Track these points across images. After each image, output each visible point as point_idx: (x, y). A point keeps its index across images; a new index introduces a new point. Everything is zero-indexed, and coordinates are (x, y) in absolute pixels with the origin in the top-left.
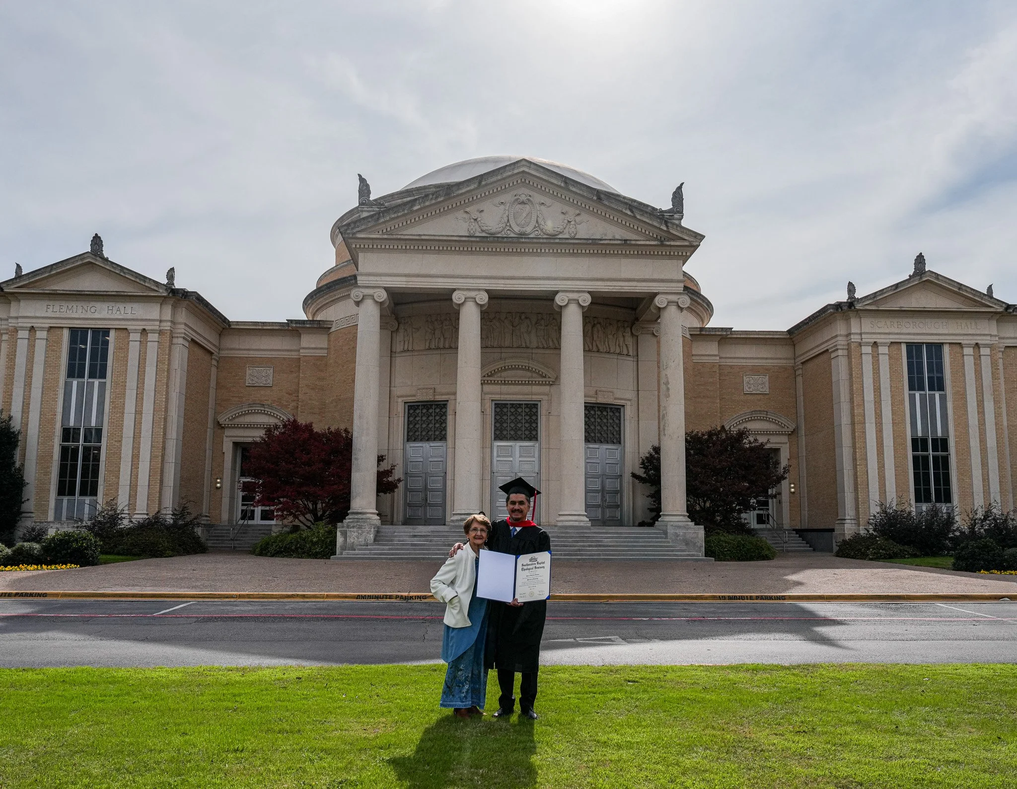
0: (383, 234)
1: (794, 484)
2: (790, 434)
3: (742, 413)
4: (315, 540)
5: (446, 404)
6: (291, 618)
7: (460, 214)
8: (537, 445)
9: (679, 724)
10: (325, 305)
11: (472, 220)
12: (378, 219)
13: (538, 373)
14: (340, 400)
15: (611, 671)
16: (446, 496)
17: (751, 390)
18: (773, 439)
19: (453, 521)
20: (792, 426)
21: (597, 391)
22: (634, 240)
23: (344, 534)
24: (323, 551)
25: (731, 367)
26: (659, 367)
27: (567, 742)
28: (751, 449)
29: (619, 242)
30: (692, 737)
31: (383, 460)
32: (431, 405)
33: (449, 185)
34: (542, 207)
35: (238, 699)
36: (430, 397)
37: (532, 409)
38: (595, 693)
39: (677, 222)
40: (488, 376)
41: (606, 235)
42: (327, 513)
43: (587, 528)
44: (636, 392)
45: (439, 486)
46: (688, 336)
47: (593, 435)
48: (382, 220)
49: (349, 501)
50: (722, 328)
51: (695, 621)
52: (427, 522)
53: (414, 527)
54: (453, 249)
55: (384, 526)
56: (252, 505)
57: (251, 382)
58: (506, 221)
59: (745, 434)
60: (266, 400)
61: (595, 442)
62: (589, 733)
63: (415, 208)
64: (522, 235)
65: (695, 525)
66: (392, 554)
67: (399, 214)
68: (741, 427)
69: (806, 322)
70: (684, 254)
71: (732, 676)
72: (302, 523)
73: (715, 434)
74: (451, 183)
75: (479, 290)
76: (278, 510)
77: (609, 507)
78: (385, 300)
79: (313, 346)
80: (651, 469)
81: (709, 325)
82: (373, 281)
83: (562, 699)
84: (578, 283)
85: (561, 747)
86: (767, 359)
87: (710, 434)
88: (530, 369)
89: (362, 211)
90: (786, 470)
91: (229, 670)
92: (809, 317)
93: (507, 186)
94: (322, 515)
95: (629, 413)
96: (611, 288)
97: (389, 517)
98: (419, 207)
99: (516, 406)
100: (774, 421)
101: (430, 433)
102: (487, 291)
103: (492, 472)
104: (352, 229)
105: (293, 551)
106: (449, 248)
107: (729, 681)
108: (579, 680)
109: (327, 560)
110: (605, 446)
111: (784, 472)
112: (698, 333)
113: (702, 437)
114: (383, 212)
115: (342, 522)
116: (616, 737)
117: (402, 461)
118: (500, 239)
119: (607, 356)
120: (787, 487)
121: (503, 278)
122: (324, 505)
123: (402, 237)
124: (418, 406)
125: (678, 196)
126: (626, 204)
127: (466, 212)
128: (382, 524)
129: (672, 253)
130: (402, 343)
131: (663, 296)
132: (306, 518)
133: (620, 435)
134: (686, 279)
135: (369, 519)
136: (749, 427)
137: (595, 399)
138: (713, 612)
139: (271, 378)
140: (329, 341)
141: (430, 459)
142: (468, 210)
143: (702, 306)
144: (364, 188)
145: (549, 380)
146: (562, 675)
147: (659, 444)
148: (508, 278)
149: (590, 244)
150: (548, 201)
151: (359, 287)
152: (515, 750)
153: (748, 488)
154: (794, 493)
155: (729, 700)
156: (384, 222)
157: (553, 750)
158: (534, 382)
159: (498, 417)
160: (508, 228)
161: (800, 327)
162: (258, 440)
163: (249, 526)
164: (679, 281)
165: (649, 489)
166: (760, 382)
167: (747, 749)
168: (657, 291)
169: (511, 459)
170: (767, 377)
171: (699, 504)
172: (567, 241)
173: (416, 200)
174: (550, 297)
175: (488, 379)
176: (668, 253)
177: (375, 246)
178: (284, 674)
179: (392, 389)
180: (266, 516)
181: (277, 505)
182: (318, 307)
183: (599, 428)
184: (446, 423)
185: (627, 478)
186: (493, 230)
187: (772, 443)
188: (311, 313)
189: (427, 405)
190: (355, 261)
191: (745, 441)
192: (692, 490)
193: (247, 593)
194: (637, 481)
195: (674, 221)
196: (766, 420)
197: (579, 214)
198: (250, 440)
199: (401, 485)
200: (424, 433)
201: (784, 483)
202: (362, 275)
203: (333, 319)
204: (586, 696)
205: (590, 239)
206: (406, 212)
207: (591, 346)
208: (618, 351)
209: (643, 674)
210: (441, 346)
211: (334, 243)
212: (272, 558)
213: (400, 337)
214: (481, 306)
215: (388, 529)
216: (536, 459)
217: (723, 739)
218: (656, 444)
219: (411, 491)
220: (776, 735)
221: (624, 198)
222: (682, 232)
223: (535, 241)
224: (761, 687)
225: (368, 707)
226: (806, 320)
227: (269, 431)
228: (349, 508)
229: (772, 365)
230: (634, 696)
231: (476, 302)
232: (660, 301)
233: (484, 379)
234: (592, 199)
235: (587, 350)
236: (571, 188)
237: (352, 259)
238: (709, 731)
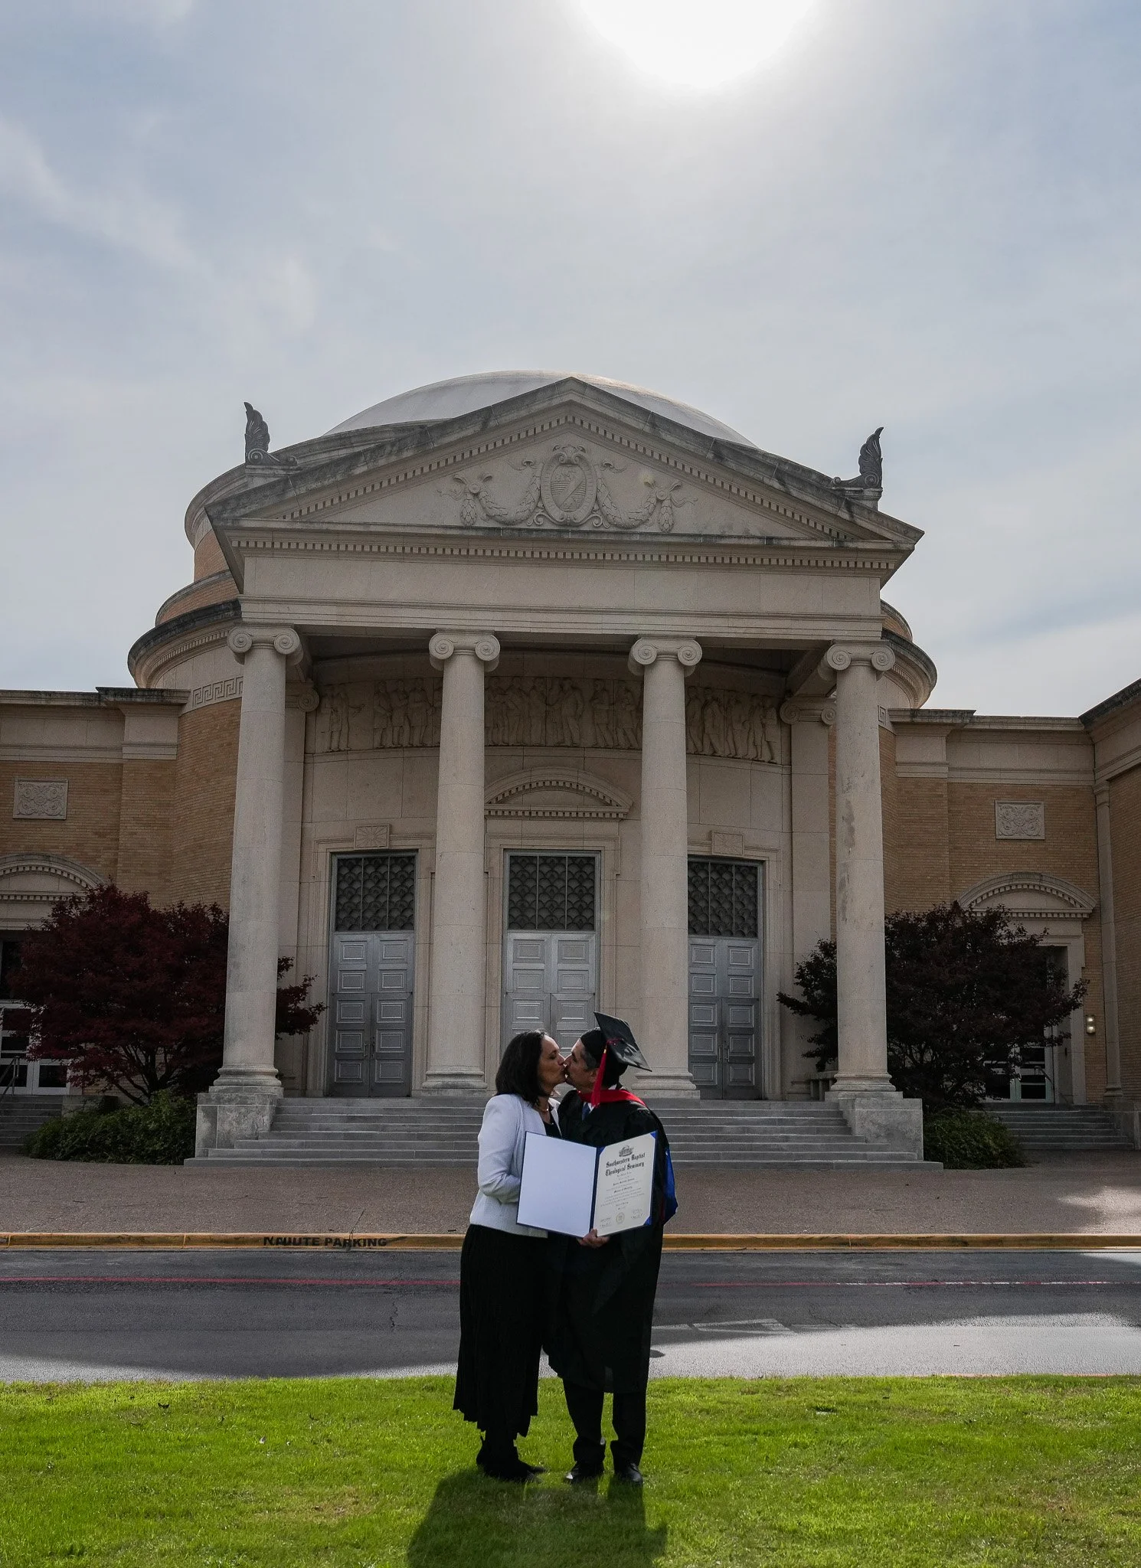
0: (294, 520)
1: (1093, 1016)
2: (1085, 919)
3: (991, 877)
4: (152, 1126)
5: (414, 857)
6: (122, 1284)
7: (446, 484)
8: (594, 938)
9: (932, 1493)
10: (172, 658)
11: (470, 496)
12: (284, 491)
13: (596, 797)
14: (201, 847)
15: (779, 1389)
16: (412, 1038)
17: (1010, 832)
18: (1055, 929)
19: (427, 1089)
20: (1088, 905)
21: (711, 831)
22: (787, 539)
23: (212, 1116)
24: (168, 1148)
25: (971, 786)
26: (832, 787)
27: (721, 1531)
28: (1013, 948)
29: (757, 542)
30: (962, 1520)
31: (287, 967)
32: (384, 859)
33: (422, 427)
34: (607, 471)
35: (51, 1449)
36: (381, 844)
37: (584, 867)
38: (756, 1434)
39: (869, 504)
40: (498, 802)
41: (730, 527)
42: (175, 1073)
43: (696, 1104)
44: (787, 836)
45: (398, 1018)
46: (889, 727)
47: (702, 919)
48: (291, 494)
49: (219, 1049)
50: (954, 712)
51: (921, 1288)
52: (375, 1091)
53: (351, 1100)
54: (432, 551)
55: (290, 1100)
56: (23, 1056)
57: (23, 811)
58: (536, 499)
59: (999, 918)
60: (53, 847)
61: (707, 933)
62: (759, 1513)
63: (358, 471)
64: (567, 526)
65: (905, 1096)
66: (307, 1155)
67: (326, 483)
68: (993, 905)
69: (1116, 700)
70: (884, 566)
71: (1016, 1397)
72: (125, 1092)
73: (942, 919)
74: (428, 422)
75: (482, 632)
76: (75, 1067)
77: (733, 1061)
78: (296, 650)
79: (148, 740)
80: (817, 987)
81: (929, 705)
82: (272, 612)
83: (695, 1446)
84: (677, 620)
85: (712, 1541)
86: (1041, 771)
87: (933, 918)
88: (580, 788)
89: (252, 476)
90: (1080, 990)
91: (19, 1391)
92: (1123, 692)
93: (538, 430)
94: (166, 1077)
95: (773, 877)
96: (742, 631)
97: (298, 1080)
98: (365, 468)
99: (552, 862)
100: (1054, 893)
101: (382, 914)
102: (497, 635)
103: (504, 993)
104: (234, 510)
105: (108, 1149)
106: (424, 551)
107: (1013, 1407)
108: (720, 1406)
109: (177, 1167)
110: (724, 942)
111: (1076, 994)
112: (908, 720)
113: (916, 925)
114: (295, 478)
115: (206, 1090)
116: (815, 1522)
117: (325, 971)
118: (525, 534)
119: (732, 763)
120: (1081, 1024)
121: (530, 610)
122: (169, 1057)
123: (331, 527)
124: (358, 860)
125: (871, 454)
126: (772, 467)
127: (458, 480)
128: (286, 1095)
129: (860, 565)
130: (327, 735)
131: (843, 648)
132: (132, 1082)
133: (756, 919)
134: (886, 615)
135: (260, 1084)
136: (1007, 906)
137: (706, 849)
138: (953, 1271)
139: (64, 803)
140: (181, 731)
141: (381, 967)
142: (460, 475)
143: (915, 667)
144: (256, 429)
145: (617, 810)
146: (683, 1398)
147: (834, 936)
148: (538, 610)
149: (700, 545)
150: (617, 459)
151: (245, 624)
152: (621, 1549)
153: (1007, 1025)
154: (1093, 1034)
155: (1020, 1445)
156: (297, 498)
157: (697, 1547)
158: (587, 815)
159: (516, 883)
160: (540, 512)
161: (1106, 710)
162: (38, 926)
163: (15, 1098)
164: (872, 619)
165: (812, 1026)
166: (1027, 816)
167: (1073, 1541)
168: (830, 638)
169: (542, 966)
170: (1042, 807)
171: (911, 1056)
172: (656, 539)
173: (359, 454)
174: (621, 647)
175: (500, 807)
176: (852, 565)
177: (277, 544)
178: (132, 1398)
179: (308, 826)
180: (51, 1077)
181: (75, 1057)
182: (159, 663)
183: (714, 905)
184: (413, 895)
185: (770, 1004)
186: (511, 516)
187: (1052, 937)
188: (145, 675)
189: (376, 859)
190: (236, 574)
191: (1000, 931)
192: (898, 1029)
193: (27, 1233)
194: (789, 1010)
195: (864, 503)
196: (1039, 892)
197: (678, 487)
198: (22, 926)
199: (323, 1017)
200: (369, 915)
201: (1076, 1015)
202: (249, 600)
203: (188, 688)
204: (740, 1439)
205: (700, 536)
206: (339, 478)
207: (699, 744)
208: (752, 754)
209: (842, 1395)
210: (405, 743)
211: (191, 536)
212: (65, 1163)
213: (323, 723)
214: (486, 664)
215: (296, 1105)
216: (591, 966)
217: (1023, 1525)
218: (827, 939)
219: (343, 1028)
220: (1124, 1513)
221: (765, 455)
222: (880, 524)
223: (592, 537)
224: (1078, 1420)
225: (316, 1462)
226: (1116, 696)
227: (60, 908)
228: (219, 1062)
229: (1052, 783)
230: (834, 1438)
231: (475, 656)
232: (835, 658)
233: (490, 807)
234: (703, 458)
235: (694, 753)
236: (664, 435)
237: (231, 570)
238: (993, 1508)
